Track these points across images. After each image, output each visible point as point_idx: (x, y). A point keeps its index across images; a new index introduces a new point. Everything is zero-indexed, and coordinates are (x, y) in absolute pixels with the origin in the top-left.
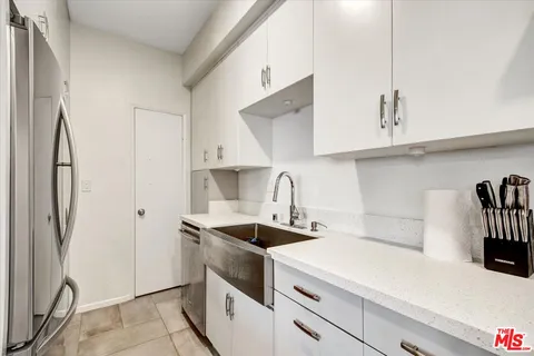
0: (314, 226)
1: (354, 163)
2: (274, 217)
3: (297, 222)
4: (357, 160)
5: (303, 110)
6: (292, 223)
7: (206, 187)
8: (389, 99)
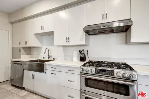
0: (54, 59)
1: (62, 47)
2: (44, 58)
3: (50, 58)
4: (63, 46)
5: (51, 35)
6: (49, 59)
7: (20, 52)
8: (68, 38)
